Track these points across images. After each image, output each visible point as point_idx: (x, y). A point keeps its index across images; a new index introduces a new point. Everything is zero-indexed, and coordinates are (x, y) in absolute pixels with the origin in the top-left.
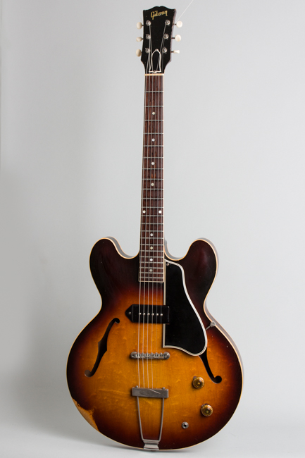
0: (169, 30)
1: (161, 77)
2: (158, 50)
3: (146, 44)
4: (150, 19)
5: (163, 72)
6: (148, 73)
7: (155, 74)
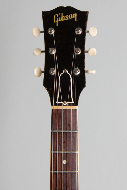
0: (81, 42)
1: (74, 110)
2: (67, 71)
3: (49, 62)
4: (53, 25)
5: (76, 104)
6: (56, 105)
7: (65, 106)
